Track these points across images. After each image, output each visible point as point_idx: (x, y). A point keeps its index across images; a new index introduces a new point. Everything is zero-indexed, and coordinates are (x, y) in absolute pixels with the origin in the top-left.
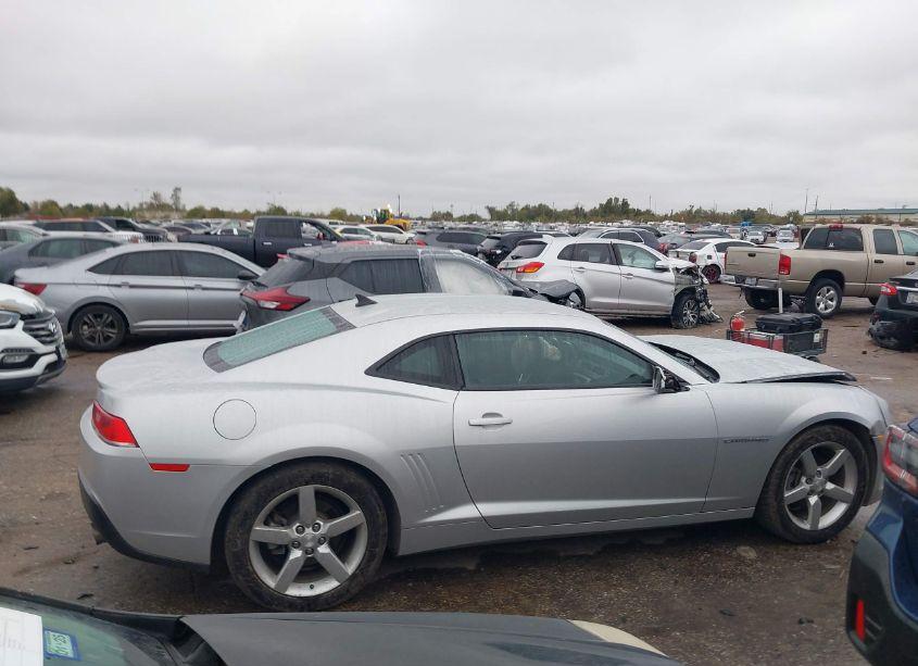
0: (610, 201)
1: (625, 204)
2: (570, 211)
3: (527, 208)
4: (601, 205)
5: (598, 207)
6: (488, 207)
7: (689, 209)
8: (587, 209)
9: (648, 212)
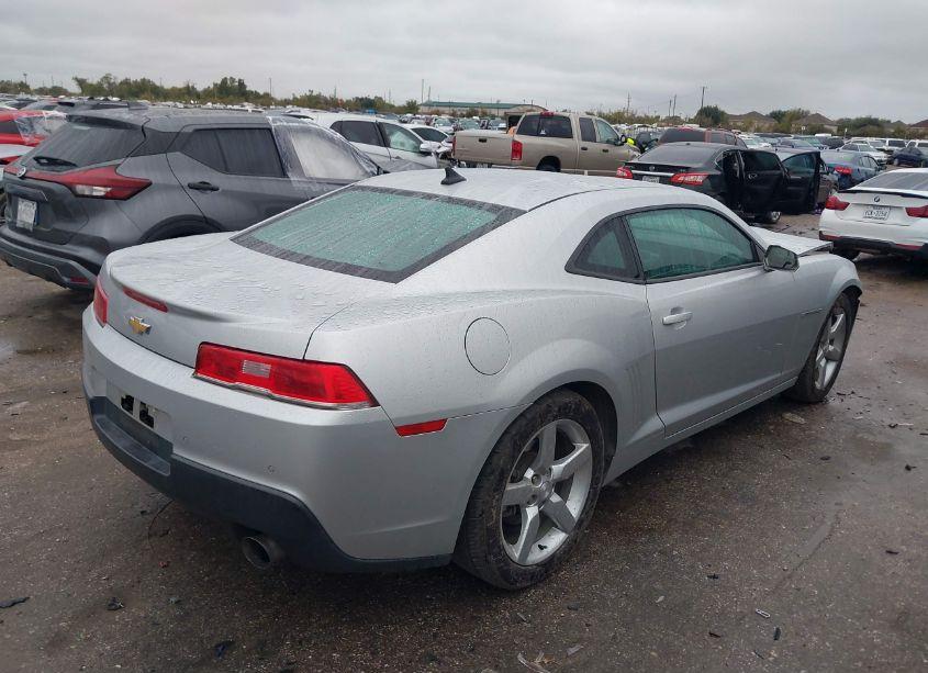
0: (224, 81)
1: (241, 84)
2: (180, 90)
3: (126, 82)
4: (215, 85)
5: (212, 86)
6: (76, 79)
7: (308, 94)
8: (200, 88)
9: (267, 95)
